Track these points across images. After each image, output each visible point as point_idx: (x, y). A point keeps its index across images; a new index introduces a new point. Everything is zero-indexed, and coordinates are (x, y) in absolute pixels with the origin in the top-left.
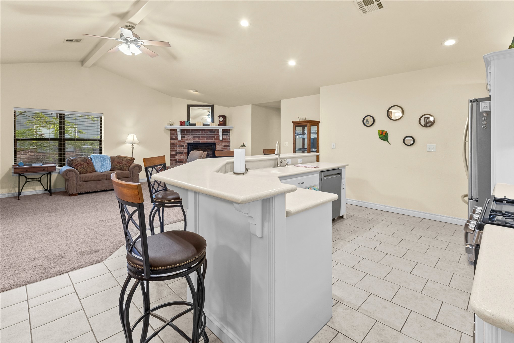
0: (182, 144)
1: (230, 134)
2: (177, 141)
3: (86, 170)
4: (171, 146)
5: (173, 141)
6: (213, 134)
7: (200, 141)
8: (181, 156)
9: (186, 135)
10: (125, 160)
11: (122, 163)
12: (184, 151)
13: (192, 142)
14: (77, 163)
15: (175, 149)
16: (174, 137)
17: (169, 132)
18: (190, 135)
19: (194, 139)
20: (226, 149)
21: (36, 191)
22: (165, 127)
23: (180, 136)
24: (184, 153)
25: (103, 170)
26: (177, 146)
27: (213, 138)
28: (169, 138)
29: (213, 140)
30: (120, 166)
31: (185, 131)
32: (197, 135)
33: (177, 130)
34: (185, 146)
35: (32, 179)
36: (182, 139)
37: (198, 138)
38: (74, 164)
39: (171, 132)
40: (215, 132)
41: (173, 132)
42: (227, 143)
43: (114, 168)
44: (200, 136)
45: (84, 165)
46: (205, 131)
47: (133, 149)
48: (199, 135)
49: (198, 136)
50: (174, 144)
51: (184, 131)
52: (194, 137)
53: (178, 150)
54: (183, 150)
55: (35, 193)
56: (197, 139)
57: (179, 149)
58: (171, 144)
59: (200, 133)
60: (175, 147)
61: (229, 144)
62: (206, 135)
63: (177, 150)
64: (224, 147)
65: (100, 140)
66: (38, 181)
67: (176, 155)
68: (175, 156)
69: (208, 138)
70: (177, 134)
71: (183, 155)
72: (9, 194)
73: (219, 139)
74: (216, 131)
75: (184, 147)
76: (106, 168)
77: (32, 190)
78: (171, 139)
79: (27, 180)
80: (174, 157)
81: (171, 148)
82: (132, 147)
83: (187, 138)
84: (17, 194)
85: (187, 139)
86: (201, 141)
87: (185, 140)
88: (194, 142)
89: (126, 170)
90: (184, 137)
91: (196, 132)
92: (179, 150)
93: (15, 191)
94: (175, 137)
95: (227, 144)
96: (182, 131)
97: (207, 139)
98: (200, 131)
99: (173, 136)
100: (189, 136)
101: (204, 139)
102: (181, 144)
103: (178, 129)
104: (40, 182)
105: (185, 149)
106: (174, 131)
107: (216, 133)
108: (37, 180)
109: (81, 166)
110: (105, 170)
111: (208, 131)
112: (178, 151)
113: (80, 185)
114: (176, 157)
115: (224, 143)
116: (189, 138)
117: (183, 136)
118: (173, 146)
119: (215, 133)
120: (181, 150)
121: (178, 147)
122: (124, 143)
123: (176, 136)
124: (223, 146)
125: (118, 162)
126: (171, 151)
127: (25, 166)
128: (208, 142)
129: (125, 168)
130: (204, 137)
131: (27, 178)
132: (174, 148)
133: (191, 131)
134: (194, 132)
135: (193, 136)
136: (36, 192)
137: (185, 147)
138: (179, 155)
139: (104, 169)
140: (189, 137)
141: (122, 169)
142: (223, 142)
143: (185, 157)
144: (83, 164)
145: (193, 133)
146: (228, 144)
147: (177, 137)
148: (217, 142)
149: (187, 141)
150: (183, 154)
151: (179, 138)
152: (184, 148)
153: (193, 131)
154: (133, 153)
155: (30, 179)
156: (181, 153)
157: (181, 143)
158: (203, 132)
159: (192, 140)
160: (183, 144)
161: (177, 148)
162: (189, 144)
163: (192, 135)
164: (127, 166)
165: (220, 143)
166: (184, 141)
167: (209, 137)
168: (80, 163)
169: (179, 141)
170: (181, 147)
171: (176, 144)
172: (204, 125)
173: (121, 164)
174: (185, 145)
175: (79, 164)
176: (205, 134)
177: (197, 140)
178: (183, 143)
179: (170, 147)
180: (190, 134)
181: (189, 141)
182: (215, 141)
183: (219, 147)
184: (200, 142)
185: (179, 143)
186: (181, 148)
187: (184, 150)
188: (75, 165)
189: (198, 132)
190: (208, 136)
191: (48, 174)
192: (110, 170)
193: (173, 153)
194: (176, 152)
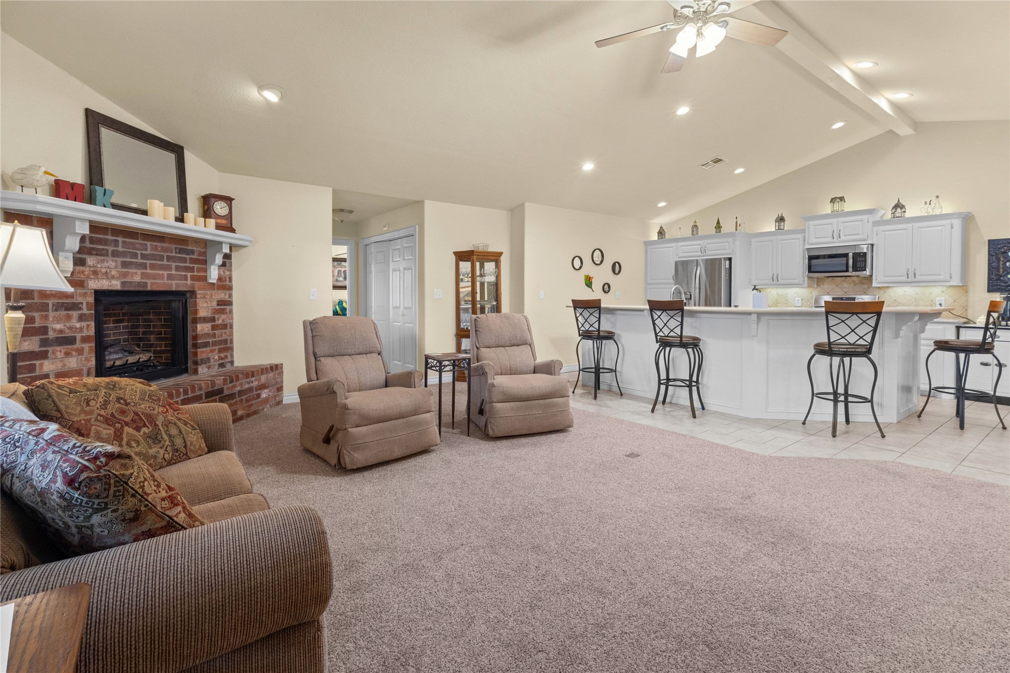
0: (72, 297)
1: (231, 262)
6: (188, 257)
7: (149, 282)
8: (67, 354)
9: (90, 252)
12: (81, 330)
13: (115, 288)
15: (36, 325)
18: (107, 256)
19: (125, 275)
20: (224, 313)
24: (85, 340)
27: (189, 274)
29: (189, 282)
32: (135, 255)
34: (88, 304)
36: (73, 272)
37: (139, 272)
40: (192, 252)
42: (224, 291)
44: (148, 262)
46: (165, 245)
48: (144, 257)
49: (139, 260)
52: (125, 265)
53: (50, 326)
54: (78, 325)
56: (136, 273)
57: (59, 320)
59: (146, 250)
60: (37, 311)
61: (230, 296)
62: (169, 258)
63: (44, 330)
64: (218, 305)
67: (43, 355)
68: (37, 362)
69: (174, 272)
71: (77, 350)
73: (205, 279)
74: (195, 249)
75: (80, 309)
80: (32, 368)
83: (94, 266)
85: (95, 273)
86: (152, 284)
87: (88, 277)
88: (126, 289)
90: (86, 263)
91: (132, 243)
92: (58, 326)
95: (226, 295)
97: (170, 277)
98: (148, 244)
100: (103, 261)
101: (162, 276)
102: (67, 297)
105: (85, 320)
107: (195, 257)
111: (173, 246)
112: (51, 335)
114: (41, 365)
115: (219, 292)
116: (104, 270)
117: (82, 256)
119: (193, 254)
120: (70, 328)
121: (52, 314)
124: (215, 303)
128: (174, 289)
130: (163, 268)
133: (110, 237)
134: (123, 242)
135: (120, 260)
137: (85, 311)
138: (59, 351)
140: (106, 264)
142: (214, 289)
143: (87, 360)
145: (120, 249)
146: (227, 298)
148: (200, 289)
149: (94, 284)
150: (78, 345)
152: (81, 318)
153: (120, 239)
156: (70, 341)
157: (69, 292)
158: (155, 248)
159: (117, 278)
161: (46, 317)
162: (99, 294)
163: (115, 254)
165: (209, 292)
166: (83, 284)
167: (178, 268)
170: (67, 309)
174: (87, 300)
176: (165, 254)
177: (137, 279)
180: (111, 249)
181: (104, 284)
182: (193, 286)
183: (205, 306)
184: (149, 289)
186: (69, 317)
187: (84, 324)
189: (139, 247)
190: (174, 265)
193: (27, 343)
194: (41, 340)
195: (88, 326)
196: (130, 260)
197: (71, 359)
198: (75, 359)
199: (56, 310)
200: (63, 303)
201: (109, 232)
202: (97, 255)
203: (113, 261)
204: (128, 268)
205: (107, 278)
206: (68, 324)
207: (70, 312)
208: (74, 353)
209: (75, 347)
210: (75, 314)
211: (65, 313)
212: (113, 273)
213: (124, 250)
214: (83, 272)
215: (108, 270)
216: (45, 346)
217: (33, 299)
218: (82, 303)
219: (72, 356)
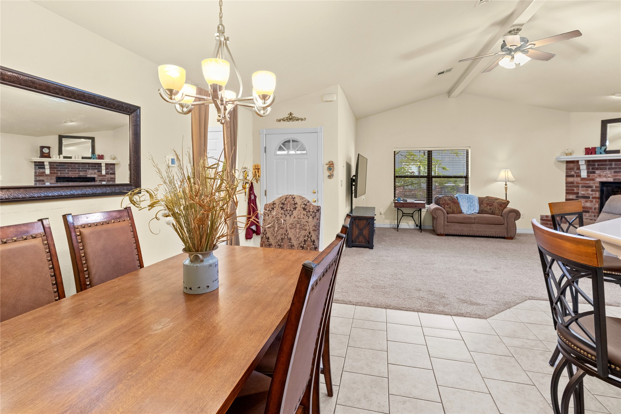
0: (589, 184)
2: (579, 179)
3: (453, 210)
4: (566, 186)
5: (571, 179)
8: (586, 202)
9: (597, 169)
10: (497, 203)
11: (493, 206)
12: (592, 194)
13: (610, 181)
14: (444, 202)
15: (575, 191)
16: (573, 173)
17: (564, 165)
18: (606, 169)
19: (615, 176)
21: (409, 225)
22: (557, 159)
23: (586, 171)
24: (593, 198)
25: (470, 211)
26: (578, 187)
28: (564, 175)
30: (490, 209)
31: (596, 164)
33: (580, 162)
34: (596, 186)
35: (407, 213)
36: (588, 176)
38: (441, 202)
39: (567, 166)
41: (572, 165)
43: (483, 211)
45: (451, 205)
47: (506, 189)
50: (572, 183)
51: (592, 162)
53: (580, 192)
55: (408, 228)
57: (583, 191)
58: (567, 183)
60: (575, 188)
63: (578, 193)
65: (466, 178)
66: (411, 216)
70: (579, 169)
71: (590, 201)
72: (391, 225)
75: (592, 188)
76: (474, 210)
77: (406, 224)
78: (567, 176)
79: (404, 215)
81: (566, 190)
82: (506, 186)
83: (599, 174)
84: (396, 226)
85: (600, 176)
87: (596, 177)
88: (616, 181)
89: (498, 215)
90: (594, 173)
92: (583, 193)
93: (395, 223)
94: (575, 173)
96: (589, 163)
99: (571, 172)
100: (604, 172)
102: (587, 184)
103: (582, 160)
104: (413, 217)
105: (594, 192)
106: (574, 164)
108: (410, 215)
109: (448, 205)
110: (473, 212)
112: (580, 195)
113: (447, 225)
116: (604, 175)
117: (591, 170)
118: (570, 187)
120: (588, 194)
121: (580, 189)
122: (496, 181)
123: (577, 171)
125: (488, 204)
126: (567, 193)
127: (402, 202)
129: (497, 212)
131: (404, 212)
132: (574, 190)
133: (608, 163)
135: (613, 171)
136: (409, 227)
137: (594, 188)
138: (583, 200)
139: (471, 210)
140: (605, 173)
141: (492, 213)
144: (449, 204)
145: (613, 166)
147: (578, 173)
149: (599, 180)
150: (591, 199)
151: (584, 174)
153: (614, 163)
154: (506, 194)
155: (405, 213)
156: (587, 197)
157: (588, 182)
159: (611, 177)
160: (591, 183)
161: (578, 190)
162: (603, 184)
163: (609, 169)
164: (500, 210)
166: (593, 180)
168: (447, 202)
169: (583, 179)
171: (577, 183)
173: (491, 207)
174: (595, 184)
175: (446, 204)
178: (593, 182)
179: (565, 188)
180: (608, 167)
181: (604, 180)
185: (582, 182)
186: (587, 190)
188: (443, 204)
191: (419, 211)
192: (478, 213)
193: (571, 196)
194: (576, 196)
195: (595, 194)
196: (619, 170)
197: (587, 203)
198: (589, 203)
199: (582, 188)
200: (585, 186)
201: (608, 161)
202: (601, 170)
203: (609, 171)
204: (617, 173)
205: (606, 177)
206: (586, 192)
207: (588, 189)
208: (589, 202)
209: (589, 200)
210: (590, 189)
211: (586, 189)
212: (609, 175)
213: (615, 167)
214: (594, 176)
215: (606, 175)
216: (578, 198)
217: (574, 184)
218: (593, 186)
219: (588, 202)
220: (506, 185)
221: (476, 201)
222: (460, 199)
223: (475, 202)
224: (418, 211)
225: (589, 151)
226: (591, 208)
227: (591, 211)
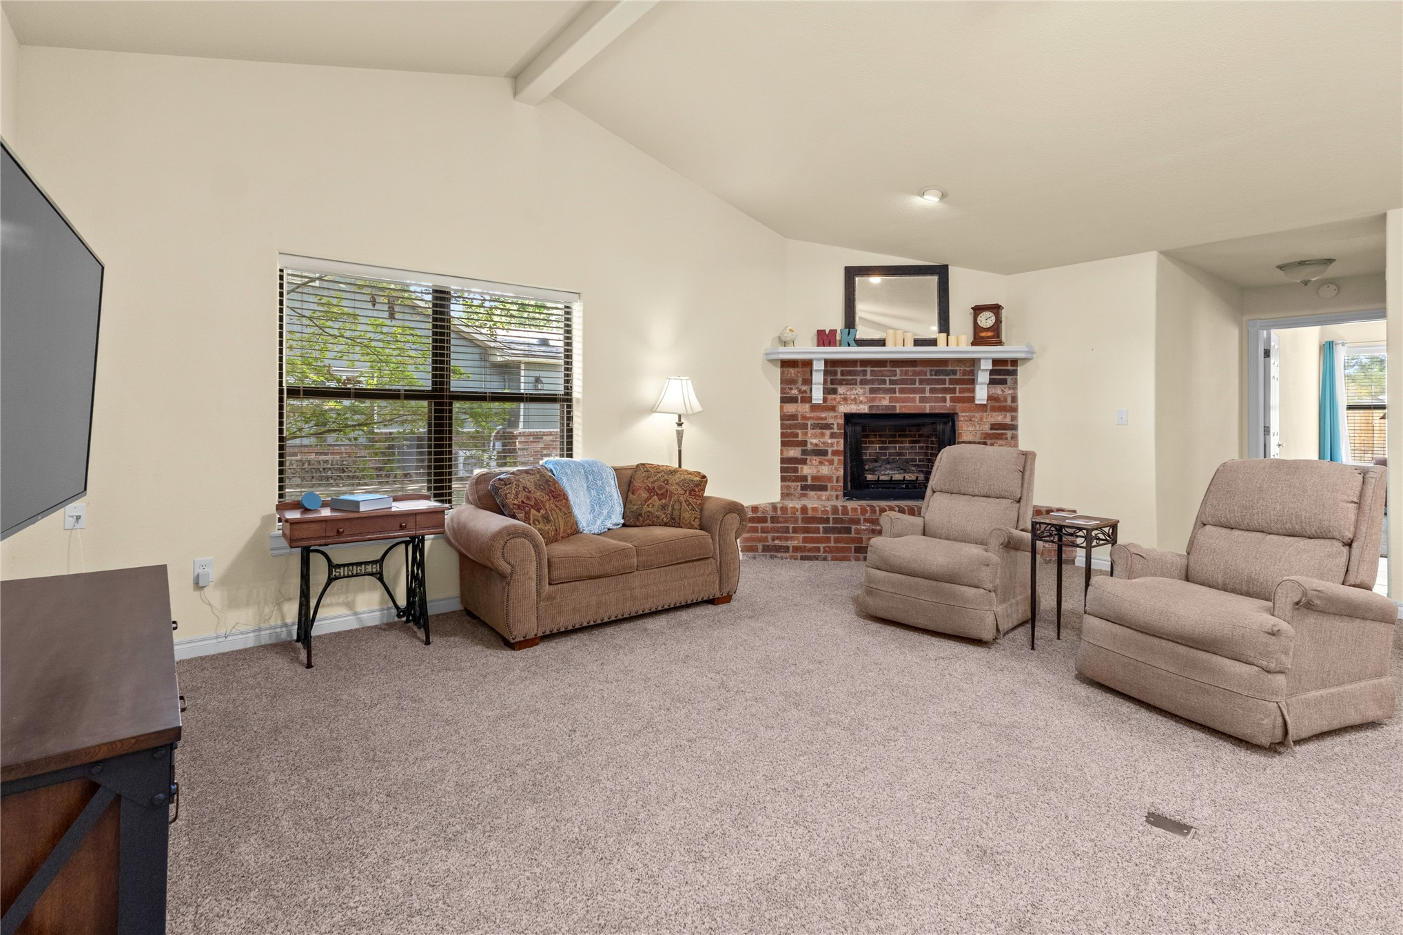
0: (826, 419)
1: (1016, 379)
2: (807, 406)
3: (556, 524)
4: (783, 427)
5: (791, 408)
6: (947, 378)
7: (898, 405)
8: (821, 463)
9: (841, 383)
10: (677, 484)
11: (670, 497)
12: (832, 445)
13: (863, 412)
14: (522, 496)
15: (799, 439)
16: (795, 392)
17: (777, 371)
18: (856, 384)
19: (872, 400)
20: (1001, 439)
21: (356, 614)
22: (766, 354)
23: (821, 387)
24: (835, 453)
25: (599, 522)
26: (805, 427)
27: (948, 397)
28: (778, 396)
29: (948, 404)
30: (664, 507)
31: (839, 370)
32: (884, 382)
33: (814, 362)
34: (838, 424)
35: (352, 564)
36: (825, 400)
37: (887, 396)
38: (511, 500)
39: (782, 374)
40: (954, 372)
41: (792, 370)
42: (1003, 413)
43: (640, 515)
44: (897, 387)
46: (917, 369)
47: (680, 435)
48: (892, 382)
49: (888, 386)
50: (793, 417)
51: (833, 366)
52: (872, 391)
53: (808, 440)
54: (830, 441)
55: (355, 626)
56: (884, 398)
57: (815, 436)
58: (784, 417)
59: (896, 376)
60: (800, 429)
61: (1014, 418)
62: (921, 382)
63: (804, 443)
64: (991, 429)
65: (566, 400)
66: (372, 574)
67: (804, 462)
68: (800, 466)
69: (928, 395)
70: (808, 381)
71: (828, 461)
72: (260, 630)
73: (972, 399)
74: (958, 368)
75: (832, 428)
76: (610, 517)
77: (344, 611)
78: (785, 400)
79: (337, 572)
80: (796, 470)
81: (783, 435)
82: (680, 428)
83: (844, 394)
85: (845, 399)
86: (901, 407)
87: (839, 403)
88: (874, 412)
89: (692, 527)
90: (834, 391)
91: (881, 371)
92: (814, 441)
93: (283, 618)
94: (800, 391)
95: (1005, 417)
96: (831, 364)
97: (922, 400)
98: (898, 370)
99: (791, 389)
100: (852, 389)
101: (913, 400)
102: (822, 419)
103: (819, 360)
104: (381, 579)
105: (835, 438)
106: (797, 369)
107: (958, 377)
108: (369, 568)
109: (538, 510)
110: (610, 526)
111: (928, 369)
112: (809, 447)
113: (550, 598)
114: (802, 468)
115: (994, 414)
116: (853, 397)
117: (829, 386)
118: (790, 427)
119: (955, 374)
120: (824, 443)
121: (810, 431)
122: (652, 410)
123: (804, 388)
124: (987, 428)
125: (651, 491)
126: (784, 444)
127: (328, 512)
128: (928, 411)
129: (686, 515)
130: (914, 391)
131: (336, 561)
132: (796, 435)
133: (859, 369)
134: (871, 371)
135: (868, 387)
136: (360, 620)
137: (836, 430)
138: (815, 460)
139: (602, 518)
140: (855, 392)
141: (674, 522)
142: (986, 411)
143: (837, 470)
144: (542, 502)
145: (869, 377)
146: (1008, 420)
147: (805, 392)
148: (964, 411)
149: (844, 409)
150: (830, 456)
151: (817, 395)
152: (833, 436)
153: (869, 369)
154: (680, 452)
155: (344, 565)
156: (822, 453)
157: (823, 415)
158: (906, 373)
159: (865, 403)
160: (829, 417)
161: (806, 434)
162: (849, 418)
163: (863, 382)
164: (693, 509)
165: (977, 415)
166: (833, 409)
167: (932, 391)
169: (815, 408)
170: (821, 428)
171: (804, 418)
172: (918, 342)
173: (664, 501)
174: (837, 421)
175: (532, 503)
176: (917, 378)
177: (886, 403)
178: (832, 414)
179: (778, 431)
180: (859, 378)
181: (853, 408)
182: (954, 408)
183: (971, 429)
184: (898, 411)
185: (813, 415)
186: (823, 435)
187: (835, 440)
188: (519, 507)
189: (888, 373)
190: (928, 387)
191: (407, 543)
192: (624, 525)
193: (792, 452)
194: (802, 450)
195: (838, 442)
196: (879, 386)
197: (823, 467)
198: (827, 467)
199: (813, 429)
200: (818, 424)
201: (859, 364)
202: (846, 384)
203: (861, 388)
204: (875, 394)
205: (856, 403)
206: (821, 440)
207: (824, 431)
208: (826, 463)
209: (827, 458)
210: (828, 432)
211: (820, 431)
212: (861, 399)
213: (872, 378)
214: (835, 399)
215: (857, 397)
216: (805, 455)
217: (798, 420)
218: (833, 424)
219: (824, 465)
220: (680, 424)
221: (612, 482)
222: (565, 480)
223: (610, 485)
224: (403, 546)
225: (825, 338)
226: (830, 479)
227: (829, 485)
